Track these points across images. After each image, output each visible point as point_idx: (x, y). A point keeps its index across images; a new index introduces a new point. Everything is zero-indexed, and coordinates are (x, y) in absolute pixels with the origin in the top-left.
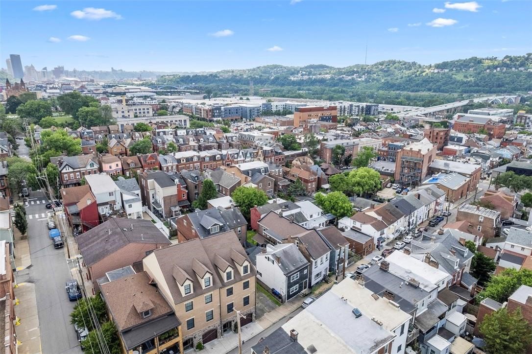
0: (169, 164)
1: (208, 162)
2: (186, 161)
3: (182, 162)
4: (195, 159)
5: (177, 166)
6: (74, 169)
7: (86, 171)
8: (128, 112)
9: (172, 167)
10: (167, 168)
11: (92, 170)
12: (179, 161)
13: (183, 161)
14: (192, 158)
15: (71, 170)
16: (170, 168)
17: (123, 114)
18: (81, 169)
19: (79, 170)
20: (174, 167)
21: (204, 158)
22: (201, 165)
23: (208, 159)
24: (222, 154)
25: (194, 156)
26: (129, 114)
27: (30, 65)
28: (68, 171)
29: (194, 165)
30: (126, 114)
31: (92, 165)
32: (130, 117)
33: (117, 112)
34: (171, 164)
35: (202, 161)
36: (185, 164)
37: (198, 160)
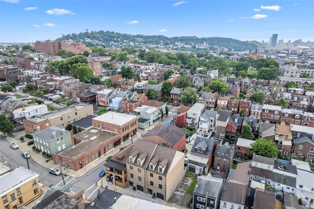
0: (256, 111)
1: (286, 117)
2: (269, 112)
3: (265, 112)
4: (276, 113)
5: (261, 113)
6: (204, 99)
7: (209, 101)
8: (296, 73)
9: (258, 113)
10: (254, 112)
11: (212, 101)
12: (263, 110)
13: (267, 111)
14: (274, 111)
15: (202, 99)
16: (256, 113)
17: (291, 74)
18: (207, 100)
19: (206, 100)
20: (259, 114)
21: (284, 114)
22: (280, 117)
23: (288, 115)
24: (302, 116)
25: (277, 110)
26: (296, 74)
27: (281, 40)
28: (201, 99)
29: (274, 116)
30: (294, 74)
31: (212, 99)
32: (297, 76)
33: (288, 73)
34: (257, 111)
35: (282, 115)
36: (268, 114)
37: (279, 114)
